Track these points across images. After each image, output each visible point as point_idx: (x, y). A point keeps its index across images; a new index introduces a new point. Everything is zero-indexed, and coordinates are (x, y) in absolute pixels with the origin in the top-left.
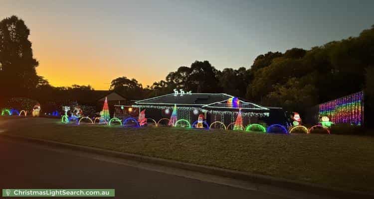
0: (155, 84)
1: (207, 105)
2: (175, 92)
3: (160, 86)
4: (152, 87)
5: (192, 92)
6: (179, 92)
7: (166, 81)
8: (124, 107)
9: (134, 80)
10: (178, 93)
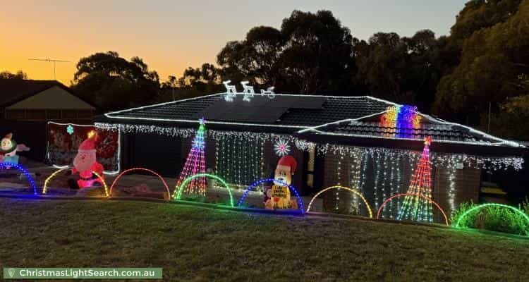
0: (190, 73)
1: (312, 129)
2: (228, 87)
3: (202, 80)
4: (182, 81)
5: (275, 91)
6: (240, 89)
7: (217, 66)
8: (75, 128)
9: (137, 61)
10: (235, 93)
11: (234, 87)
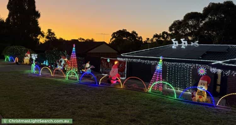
0: (156, 36)
2: (174, 42)
3: (161, 39)
4: (152, 40)
6: (180, 42)
7: (169, 32)
8: (110, 60)
9: (134, 32)
10: (177, 44)
11: (177, 42)
